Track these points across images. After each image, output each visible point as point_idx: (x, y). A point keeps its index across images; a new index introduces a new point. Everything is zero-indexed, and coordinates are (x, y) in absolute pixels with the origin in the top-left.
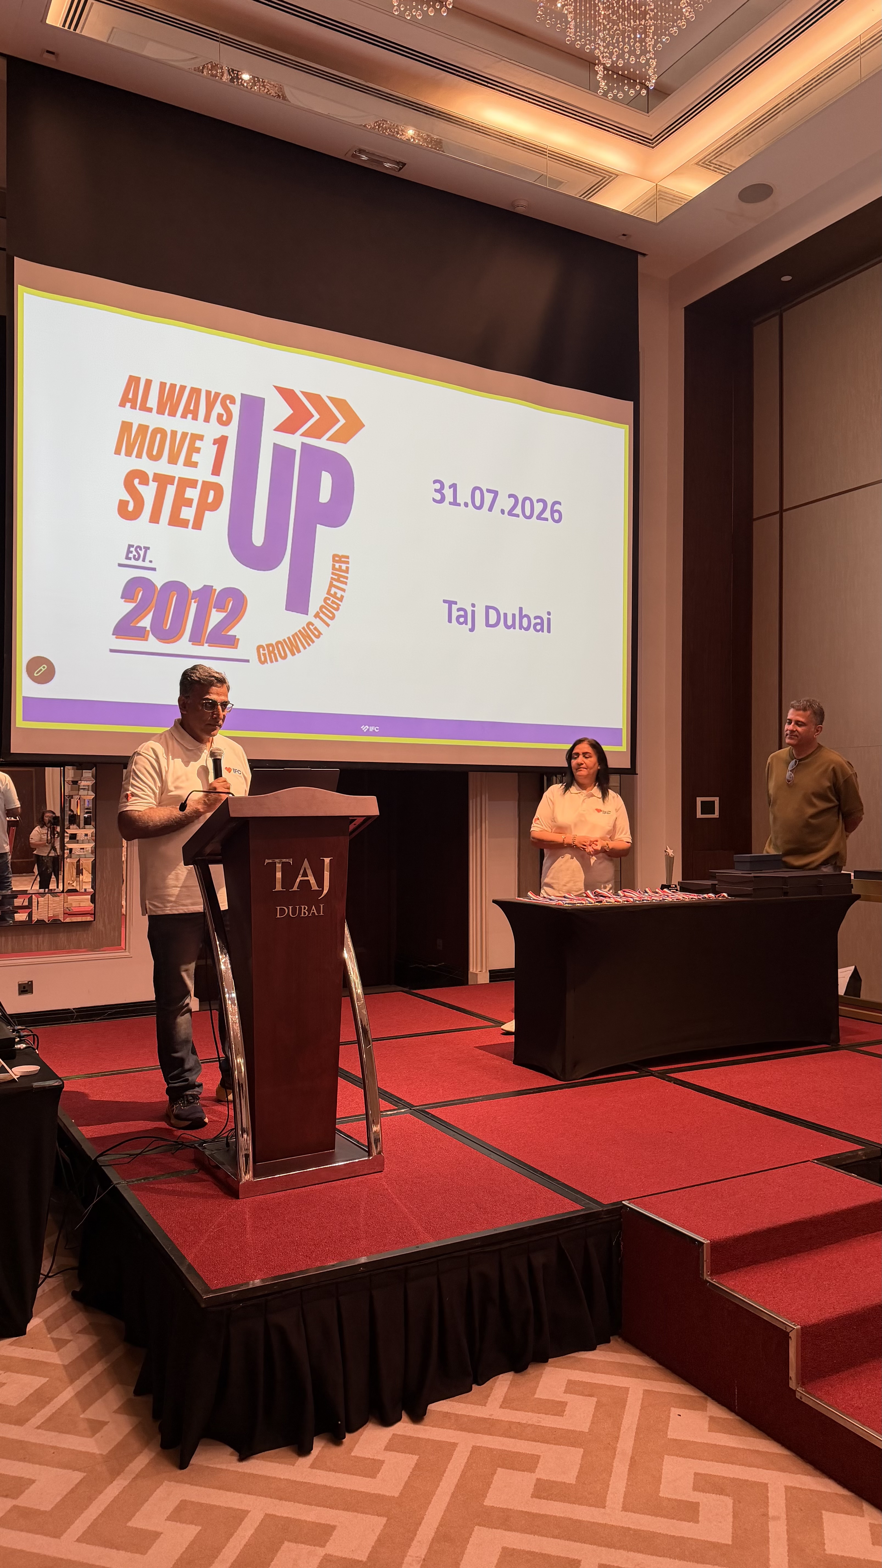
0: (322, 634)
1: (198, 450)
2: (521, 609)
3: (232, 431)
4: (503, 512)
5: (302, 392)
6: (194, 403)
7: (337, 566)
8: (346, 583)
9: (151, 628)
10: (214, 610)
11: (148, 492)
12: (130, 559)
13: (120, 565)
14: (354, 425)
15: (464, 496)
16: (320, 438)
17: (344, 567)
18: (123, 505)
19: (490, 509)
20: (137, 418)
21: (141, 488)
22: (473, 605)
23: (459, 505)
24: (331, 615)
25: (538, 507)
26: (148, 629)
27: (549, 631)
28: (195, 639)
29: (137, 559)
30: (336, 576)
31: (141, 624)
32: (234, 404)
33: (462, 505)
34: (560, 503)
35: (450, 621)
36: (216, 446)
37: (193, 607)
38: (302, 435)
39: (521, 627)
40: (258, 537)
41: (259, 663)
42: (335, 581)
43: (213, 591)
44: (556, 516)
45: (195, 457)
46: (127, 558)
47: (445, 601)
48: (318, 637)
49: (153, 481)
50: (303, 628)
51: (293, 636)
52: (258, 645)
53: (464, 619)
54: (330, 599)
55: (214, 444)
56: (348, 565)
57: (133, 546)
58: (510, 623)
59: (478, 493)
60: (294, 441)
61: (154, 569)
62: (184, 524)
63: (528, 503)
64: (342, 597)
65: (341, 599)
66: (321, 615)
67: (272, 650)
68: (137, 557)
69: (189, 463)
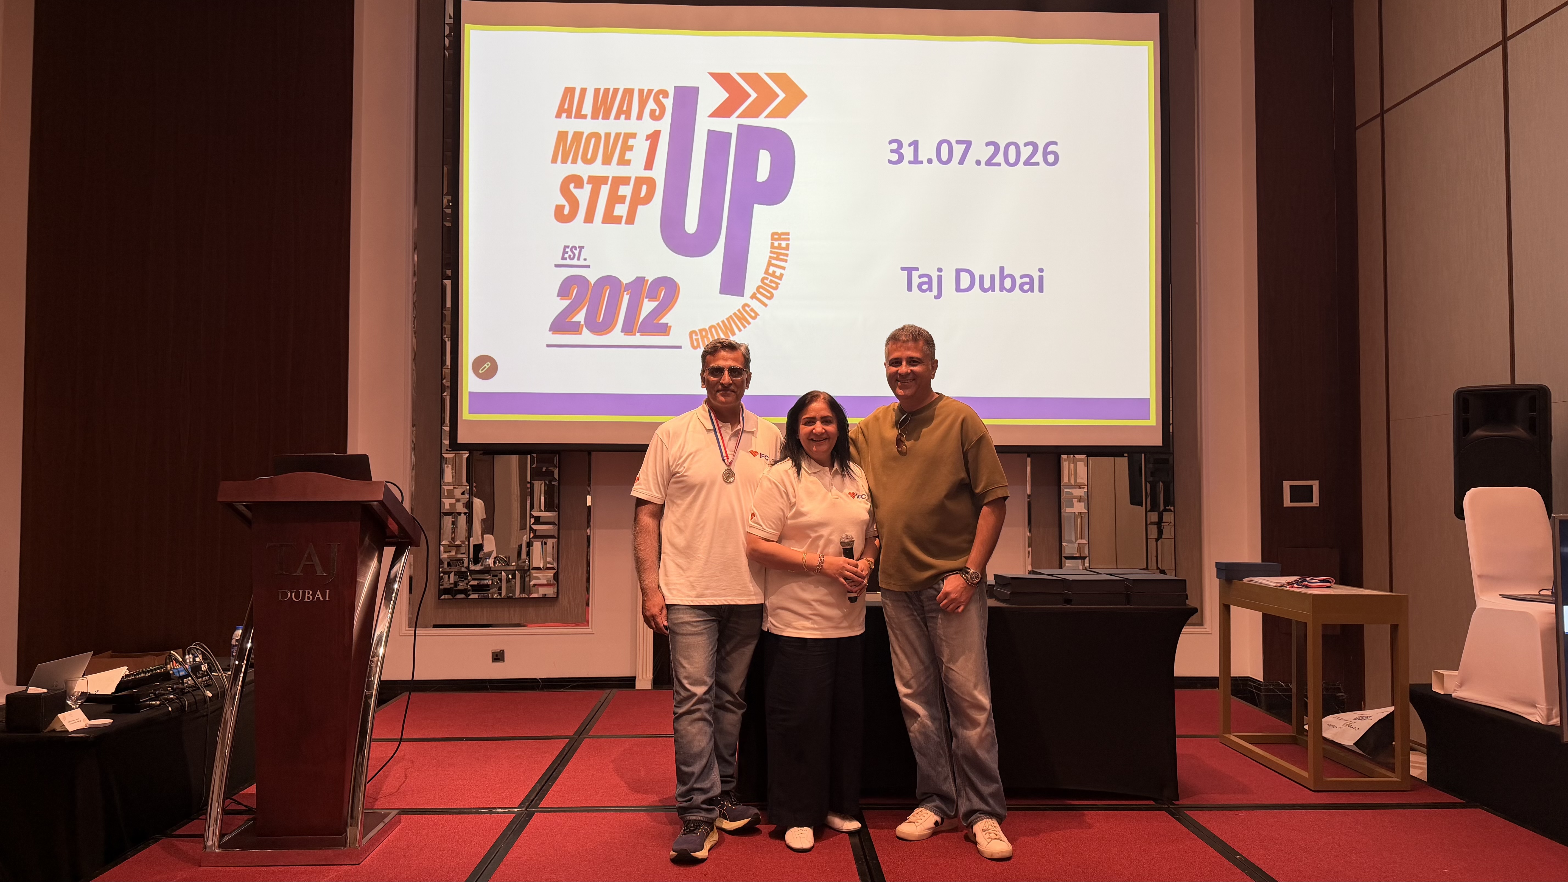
0: (759, 315)
1: (631, 148)
2: (1002, 269)
3: (665, 126)
4: (978, 163)
5: (739, 74)
6: (627, 103)
7: (776, 244)
8: (786, 261)
9: (585, 322)
10: (646, 300)
11: (583, 195)
12: (566, 259)
13: (557, 266)
14: (795, 96)
15: (927, 151)
16: (757, 116)
17: (784, 244)
18: (559, 209)
19: (961, 162)
20: (571, 125)
21: (576, 192)
22: (940, 270)
23: (921, 162)
24: (769, 295)
25: (1026, 152)
26: (582, 323)
27: (1041, 290)
28: (628, 329)
29: (573, 259)
30: (774, 254)
31: (576, 319)
32: (667, 97)
33: (925, 162)
34: (1056, 143)
35: (910, 288)
36: (649, 141)
37: (626, 298)
38: (738, 117)
39: (1002, 288)
40: (691, 224)
41: (691, 348)
42: (774, 259)
43: (645, 281)
44: (1051, 158)
45: (628, 155)
46: (563, 258)
47: (903, 269)
48: (754, 318)
49: (587, 183)
50: (739, 310)
51: (727, 319)
52: (691, 330)
53: (928, 286)
54: (768, 278)
55: (647, 140)
56: (788, 242)
57: (568, 247)
58: (987, 284)
59: (945, 148)
60: (729, 125)
61: (588, 266)
62: (617, 220)
63: (1012, 150)
64: (782, 275)
65: (781, 277)
66: (758, 295)
67: (705, 334)
68: (572, 257)
69: (623, 162)
